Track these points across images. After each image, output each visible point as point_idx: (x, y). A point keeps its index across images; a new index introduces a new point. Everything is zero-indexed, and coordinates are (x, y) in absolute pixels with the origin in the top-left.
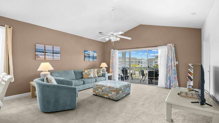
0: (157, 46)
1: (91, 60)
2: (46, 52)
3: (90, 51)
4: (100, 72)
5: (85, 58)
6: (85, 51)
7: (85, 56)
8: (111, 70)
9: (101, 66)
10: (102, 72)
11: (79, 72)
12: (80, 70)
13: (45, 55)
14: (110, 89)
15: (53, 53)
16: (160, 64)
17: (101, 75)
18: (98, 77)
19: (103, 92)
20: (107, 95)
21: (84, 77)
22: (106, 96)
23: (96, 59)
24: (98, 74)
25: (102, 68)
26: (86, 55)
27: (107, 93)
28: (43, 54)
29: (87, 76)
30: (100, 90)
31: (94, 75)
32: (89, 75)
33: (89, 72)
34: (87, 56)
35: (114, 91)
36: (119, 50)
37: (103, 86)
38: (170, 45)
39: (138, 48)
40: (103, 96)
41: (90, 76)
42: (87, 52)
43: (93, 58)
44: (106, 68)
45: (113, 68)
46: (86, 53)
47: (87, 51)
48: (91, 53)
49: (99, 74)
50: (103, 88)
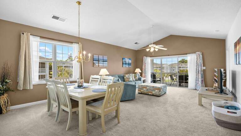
1: (127, 66)
2: (99, 61)
3: (127, 59)
4: (136, 77)
5: (123, 65)
6: (123, 59)
7: (123, 63)
8: (143, 75)
9: (135, 72)
10: (138, 77)
11: (121, 76)
12: (123, 75)
13: (99, 63)
14: (154, 88)
15: (103, 61)
16: (190, 69)
17: (138, 79)
18: (136, 80)
19: (147, 90)
20: (152, 92)
21: (125, 80)
22: (150, 94)
23: (131, 65)
24: (135, 78)
25: (136, 73)
26: (124, 62)
27: (152, 91)
28: (98, 62)
29: (128, 80)
30: (144, 89)
31: (133, 79)
32: (129, 78)
33: (129, 76)
34: (124, 63)
35: (157, 89)
37: (147, 86)
39: (169, 55)
40: (147, 93)
41: (130, 80)
43: (129, 64)
44: (139, 73)
45: (145, 73)
46: (124, 60)
47: (125, 59)
48: (128, 61)
49: (136, 78)
50: (148, 88)
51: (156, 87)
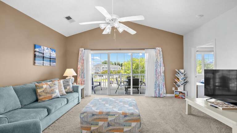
0: (144, 49)
1: (47, 63)
3: (46, 48)
4: (69, 85)
5: (35, 60)
6: (35, 47)
7: (35, 56)
8: (79, 80)
9: (65, 75)
10: (71, 85)
11: (28, 89)
12: (33, 85)
14: (127, 118)
17: (71, 90)
18: (67, 93)
19: (109, 125)
21: (39, 98)
23: (55, 62)
24: (65, 88)
25: (67, 77)
26: (37, 54)
29: (48, 95)
30: (101, 123)
31: (60, 91)
32: (53, 92)
33: (51, 87)
34: (39, 57)
36: (92, 50)
37: (108, 114)
38: (158, 48)
39: (120, 49)
41: (54, 95)
42: (40, 49)
43: (51, 59)
44: (73, 76)
45: (83, 77)
46: (37, 50)
47: (40, 47)
48: (47, 52)
49: (68, 87)
50: (110, 118)
51: (132, 114)
